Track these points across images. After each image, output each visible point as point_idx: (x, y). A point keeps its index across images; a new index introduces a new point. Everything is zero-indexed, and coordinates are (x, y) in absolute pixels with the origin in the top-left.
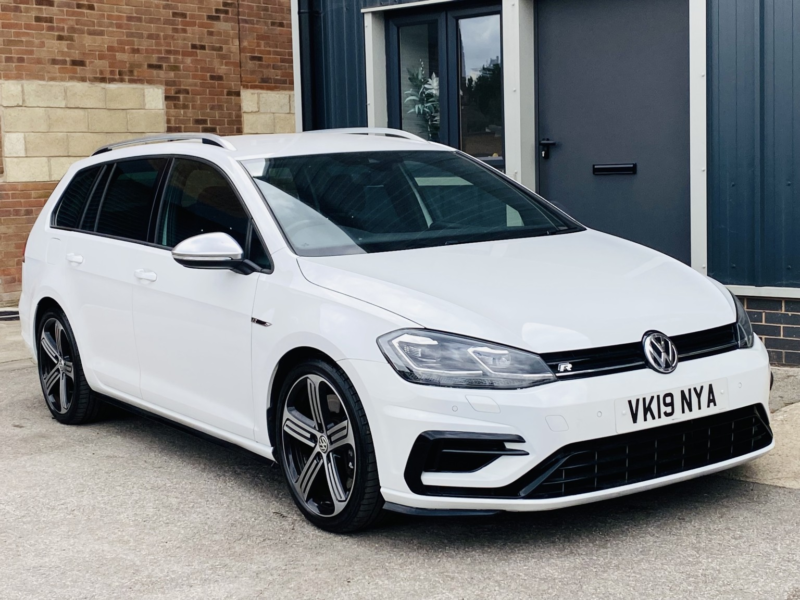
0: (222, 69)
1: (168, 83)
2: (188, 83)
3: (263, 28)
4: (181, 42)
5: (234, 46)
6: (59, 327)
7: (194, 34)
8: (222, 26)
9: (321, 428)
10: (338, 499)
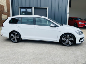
6: (16, 33)
9: (68, 39)
10: (71, 44)
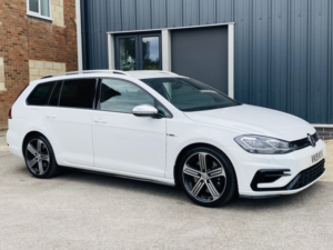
0: (23, 52)
1: (5, 57)
2: (12, 57)
3: (35, 39)
4: (10, 42)
5: (26, 45)
6: (40, 142)
7: (14, 39)
8: (23, 37)
9: (204, 171)
10: (216, 195)
